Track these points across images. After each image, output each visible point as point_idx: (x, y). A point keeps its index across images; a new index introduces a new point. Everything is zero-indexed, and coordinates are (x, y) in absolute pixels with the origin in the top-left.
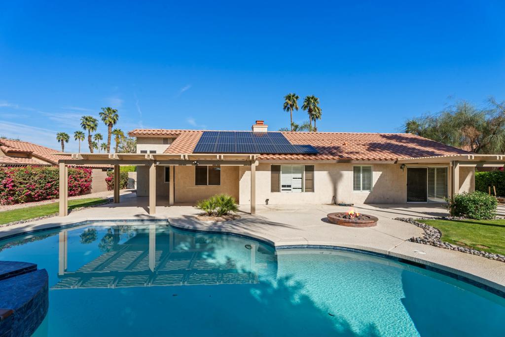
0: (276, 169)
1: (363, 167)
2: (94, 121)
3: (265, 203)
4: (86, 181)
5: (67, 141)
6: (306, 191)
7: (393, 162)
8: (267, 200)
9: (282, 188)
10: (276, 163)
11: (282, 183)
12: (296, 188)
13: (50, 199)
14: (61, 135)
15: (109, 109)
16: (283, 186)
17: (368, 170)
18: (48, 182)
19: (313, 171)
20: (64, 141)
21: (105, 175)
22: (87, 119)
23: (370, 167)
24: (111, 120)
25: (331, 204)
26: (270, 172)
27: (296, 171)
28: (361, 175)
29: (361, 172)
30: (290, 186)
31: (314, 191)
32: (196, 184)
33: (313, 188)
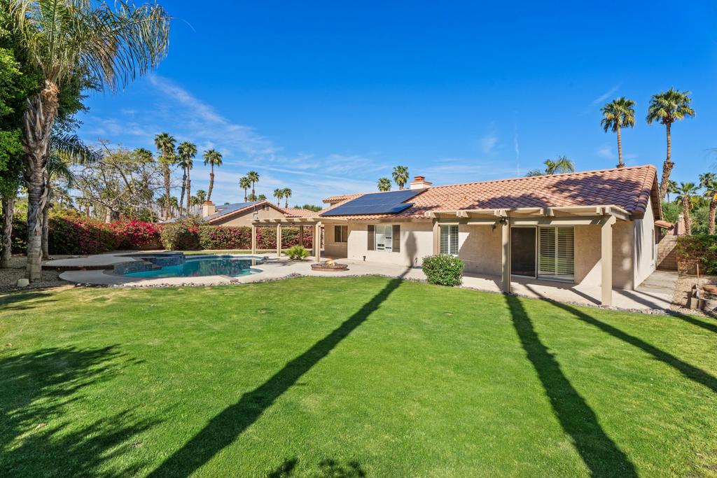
0: (371, 229)
1: (451, 227)
2: (388, 182)
3: (363, 260)
6: (393, 251)
8: (365, 257)
9: (377, 247)
10: (371, 223)
11: (377, 242)
12: (389, 248)
16: (379, 245)
17: (455, 230)
19: (399, 231)
22: (382, 181)
23: (457, 226)
24: (401, 179)
26: (366, 232)
27: (387, 231)
28: (449, 236)
29: (449, 233)
30: (383, 245)
31: (399, 251)
32: (335, 241)
33: (399, 249)
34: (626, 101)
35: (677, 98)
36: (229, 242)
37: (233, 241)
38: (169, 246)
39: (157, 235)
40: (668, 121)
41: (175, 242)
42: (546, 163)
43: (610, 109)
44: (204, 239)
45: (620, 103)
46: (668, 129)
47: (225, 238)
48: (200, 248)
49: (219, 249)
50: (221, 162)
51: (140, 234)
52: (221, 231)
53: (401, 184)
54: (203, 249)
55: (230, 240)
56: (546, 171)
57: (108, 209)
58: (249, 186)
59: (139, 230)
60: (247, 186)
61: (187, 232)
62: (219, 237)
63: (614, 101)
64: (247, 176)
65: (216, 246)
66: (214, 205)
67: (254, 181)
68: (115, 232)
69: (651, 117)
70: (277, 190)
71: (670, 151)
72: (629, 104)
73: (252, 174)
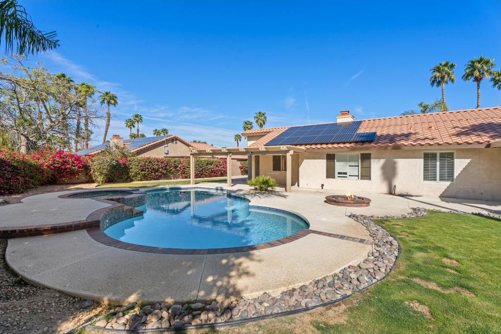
0: (330, 158)
1: (441, 154)
2: (251, 124)
3: (321, 188)
4: (223, 167)
5: (240, 140)
6: (361, 179)
7: (483, 146)
8: (323, 185)
9: (337, 175)
10: (331, 152)
11: (337, 170)
12: (353, 176)
13: (202, 177)
14: (237, 136)
15: (260, 113)
16: (339, 173)
17: (448, 157)
18: (201, 167)
19: (370, 159)
20: (239, 141)
21: (239, 164)
22: (246, 123)
23: (452, 154)
24: (261, 122)
25: (386, 194)
26: (325, 160)
27: (351, 159)
29: (438, 159)
30: (346, 173)
31: (370, 179)
32: (274, 170)
33: (370, 176)
34: (450, 64)
35: (487, 62)
36: (157, 173)
37: (160, 172)
38: (100, 179)
39: (86, 168)
40: (478, 80)
41: (106, 175)
42: (421, 105)
43: (438, 69)
44: (134, 170)
45: (446, 65)
46: (478, 86)
47: (154, 169)
48: (129, 179)
49: (147, 180)
50: (117, 102)
51: (68, 166)
52: (150, 162)
53: (261, 126)
54: (132, 181)
55: (158, 171)
56: (422, 111)
57: (23, 138)
58: (134, 126)
59: (67, 163)
60: (132, 126)
61: (118, 164)
62: (148, 168)
63: (441, 65)
64: (132, 118)
65: (145, 178)
66: (122, 138)
67: (138, 122)
68: (42, 165)
69: (467, 77)
70: (156, 130)
71: (479, 101)
72: (452, 66)
73: (137, 116)
